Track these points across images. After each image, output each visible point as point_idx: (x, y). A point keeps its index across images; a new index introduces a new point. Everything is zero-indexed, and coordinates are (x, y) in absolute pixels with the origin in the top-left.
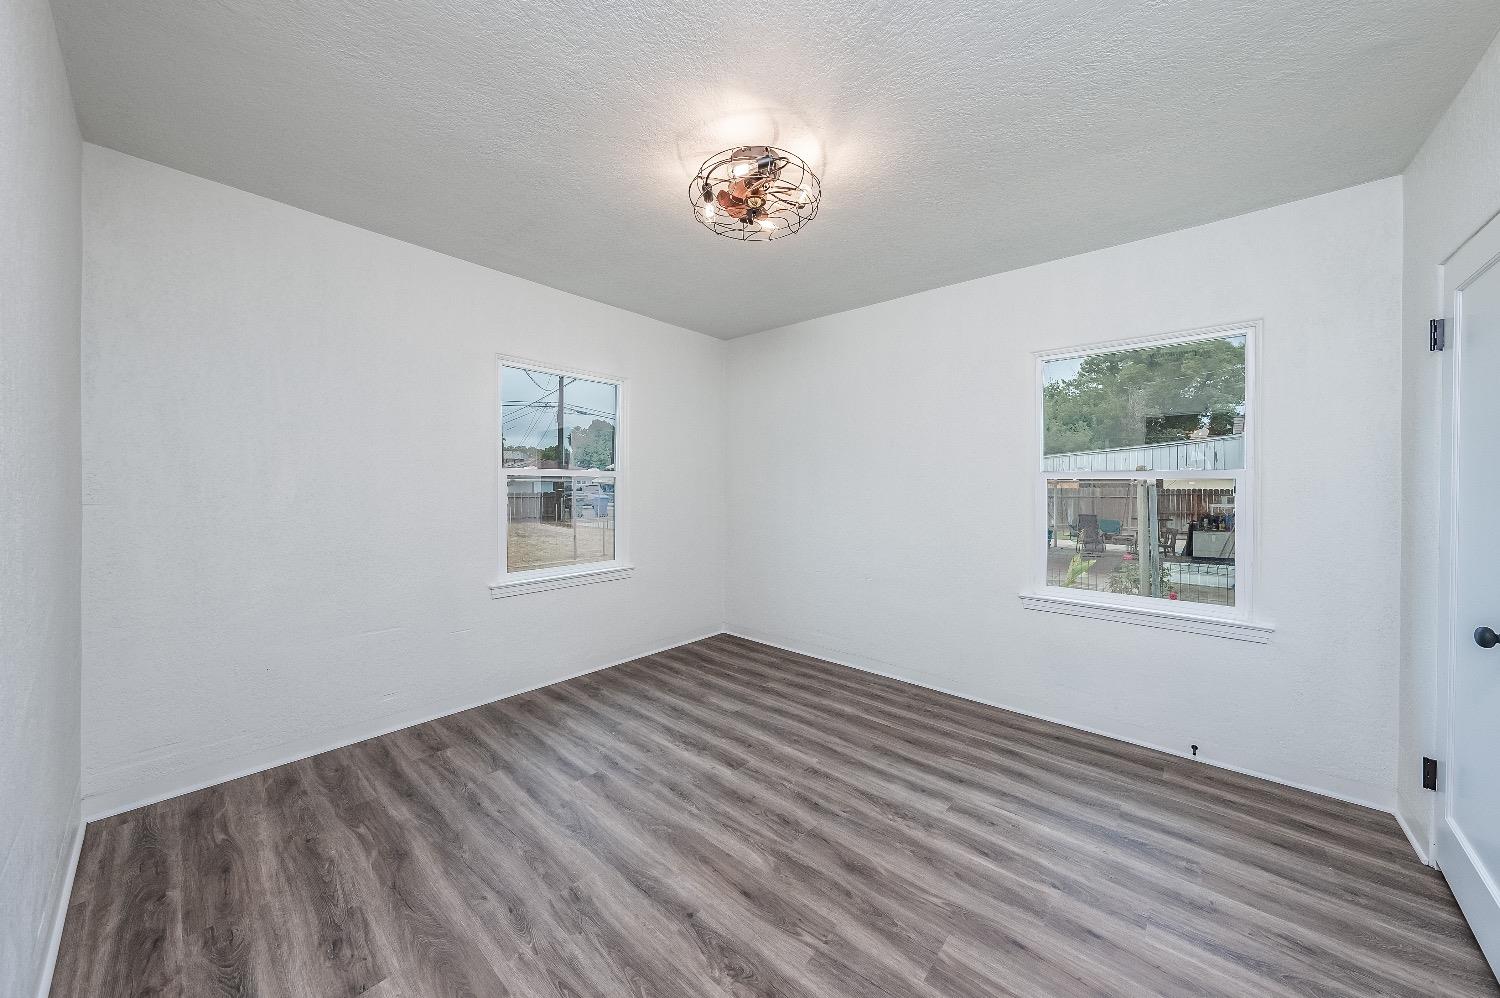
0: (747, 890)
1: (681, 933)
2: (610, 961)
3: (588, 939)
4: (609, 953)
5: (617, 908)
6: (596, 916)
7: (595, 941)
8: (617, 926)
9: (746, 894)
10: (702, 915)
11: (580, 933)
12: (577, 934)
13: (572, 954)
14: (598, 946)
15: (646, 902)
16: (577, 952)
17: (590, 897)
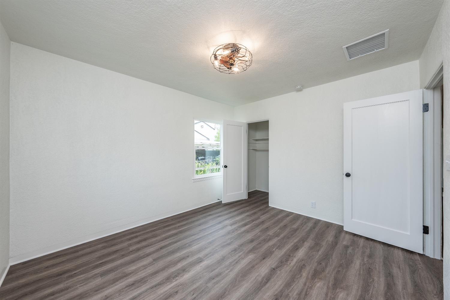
0: (263, 258)
1: (280, 270)
2: (294, 285)
3: (290, 292)
4: (292, 285)
5: (277, 286)
6: (282, 292)
7: (290, 290)
8: (283, 285)
9: (264, 259)
10: (273, 267)
11: (289, 295)
12: (290, 295)
13: (296, 295)
14: (291, 288)
15: (272, 280)
16: (295, 293)
17: (275, 296)
